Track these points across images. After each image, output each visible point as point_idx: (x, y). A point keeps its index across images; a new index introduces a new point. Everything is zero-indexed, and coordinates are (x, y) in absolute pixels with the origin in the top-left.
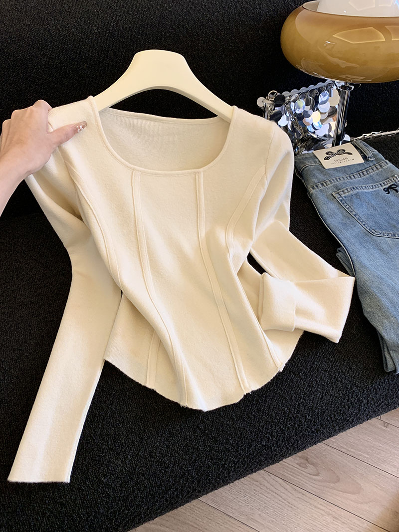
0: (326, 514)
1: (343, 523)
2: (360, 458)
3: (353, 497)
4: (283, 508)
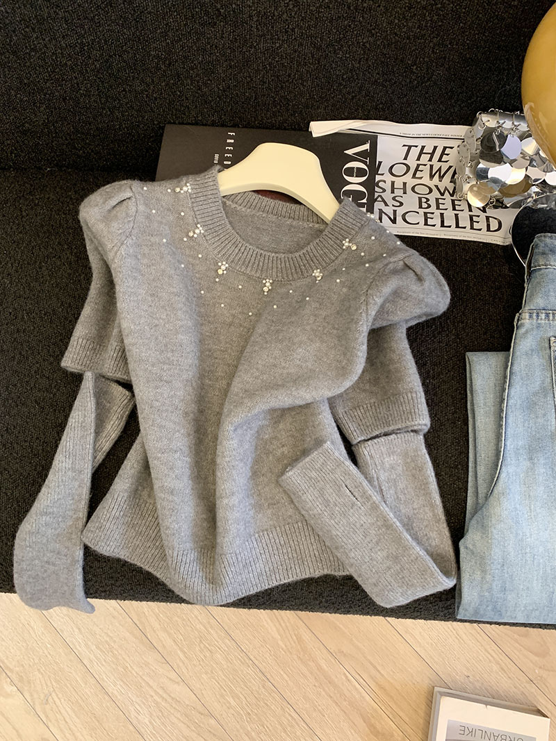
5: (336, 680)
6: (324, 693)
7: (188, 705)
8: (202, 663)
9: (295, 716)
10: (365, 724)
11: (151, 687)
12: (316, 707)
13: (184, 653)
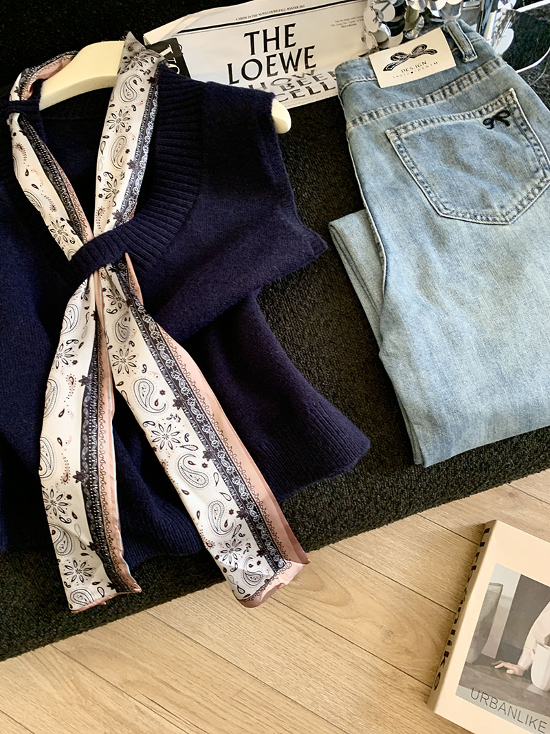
0: (296, 630)
1: (316, 641)
2: (359, 558)
3: (337, 610)
4: (241, 620)
5: (128, 717)
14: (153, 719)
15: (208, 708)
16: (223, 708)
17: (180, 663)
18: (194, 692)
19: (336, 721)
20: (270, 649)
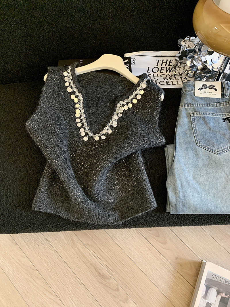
0: (146, 247)
1: (152, 252)
3: (161, 245)
4: (129, 238)
5: (86, 255)
6: (80, 260)
7: (28, 266)
8: (34, 250)
9: (69, 269)
10: (96, 272)
11: (14, 259)
12: (77, 265)
13: (28, 246)
14: (93, 258)
15: (111, 261)
16: (116, 262)
17: (106, 244)
18: (108, 254)
19: (151, 279)
20: (136, 250)
